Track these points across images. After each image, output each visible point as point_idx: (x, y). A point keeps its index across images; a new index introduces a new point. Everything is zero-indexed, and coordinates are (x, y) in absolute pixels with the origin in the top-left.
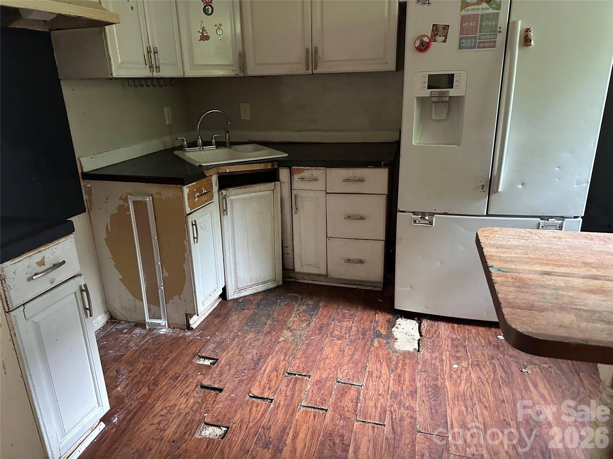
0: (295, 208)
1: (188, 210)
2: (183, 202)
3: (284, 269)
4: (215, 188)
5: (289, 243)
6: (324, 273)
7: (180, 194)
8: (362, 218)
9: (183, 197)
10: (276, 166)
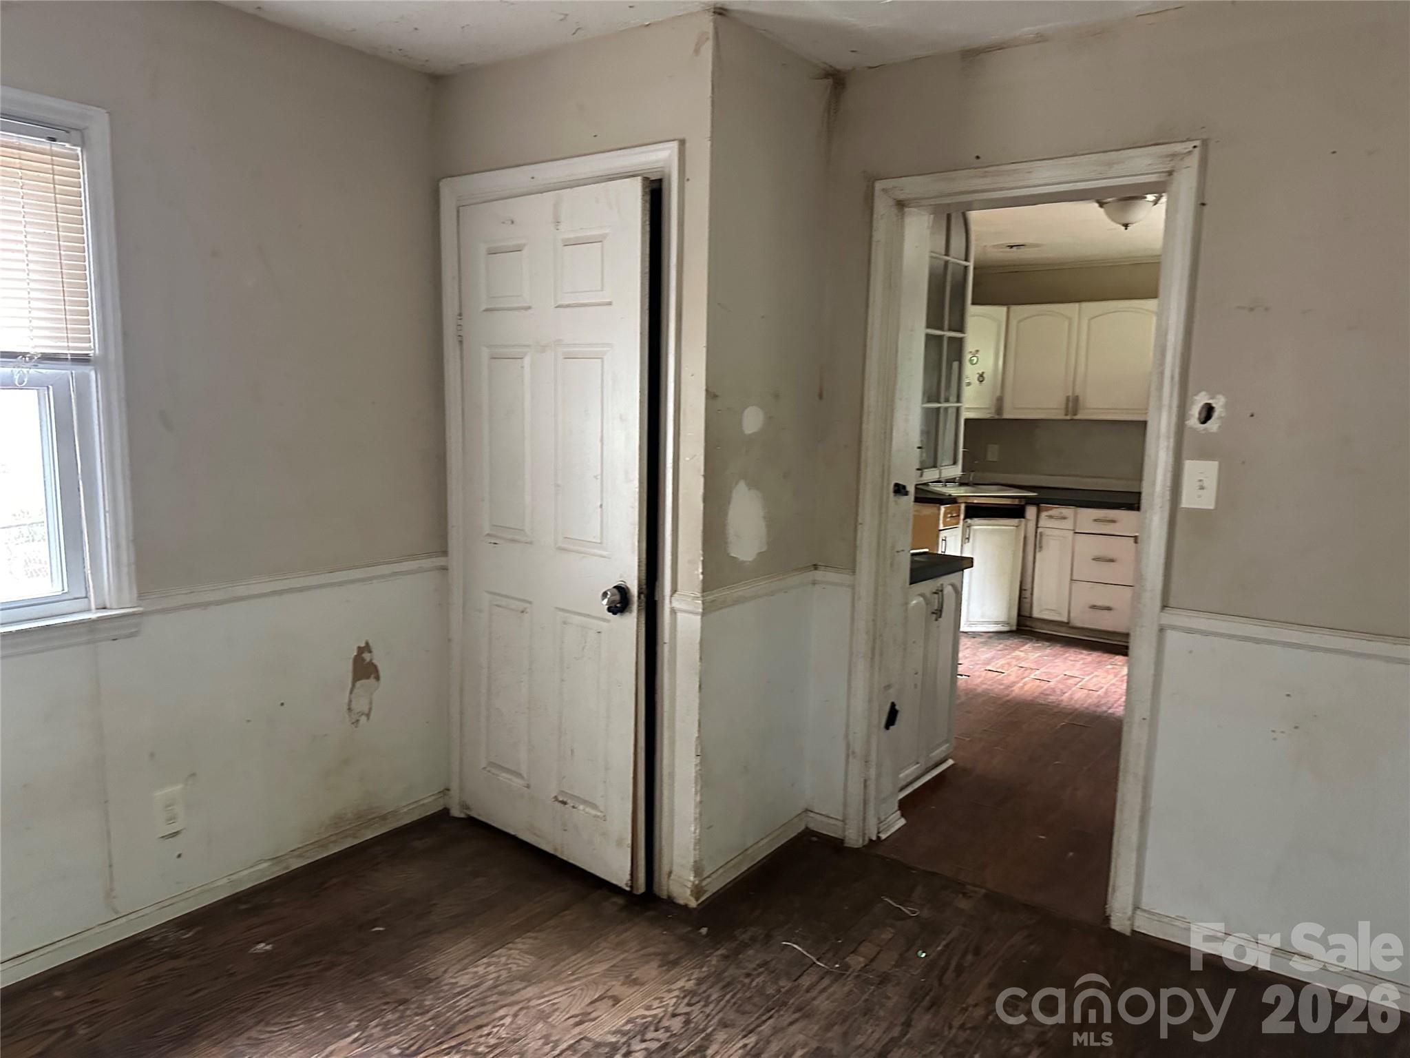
0: (1038, 546)
1: (941, 527)
2: (938, 520)
3: (1019, 615)
4: (962, 516)
5: (1028, 586)
6: (1065, 619)
7: (937, 512)
8: (1112, 561)
9: (939, 514)
10: (1023, 503)
